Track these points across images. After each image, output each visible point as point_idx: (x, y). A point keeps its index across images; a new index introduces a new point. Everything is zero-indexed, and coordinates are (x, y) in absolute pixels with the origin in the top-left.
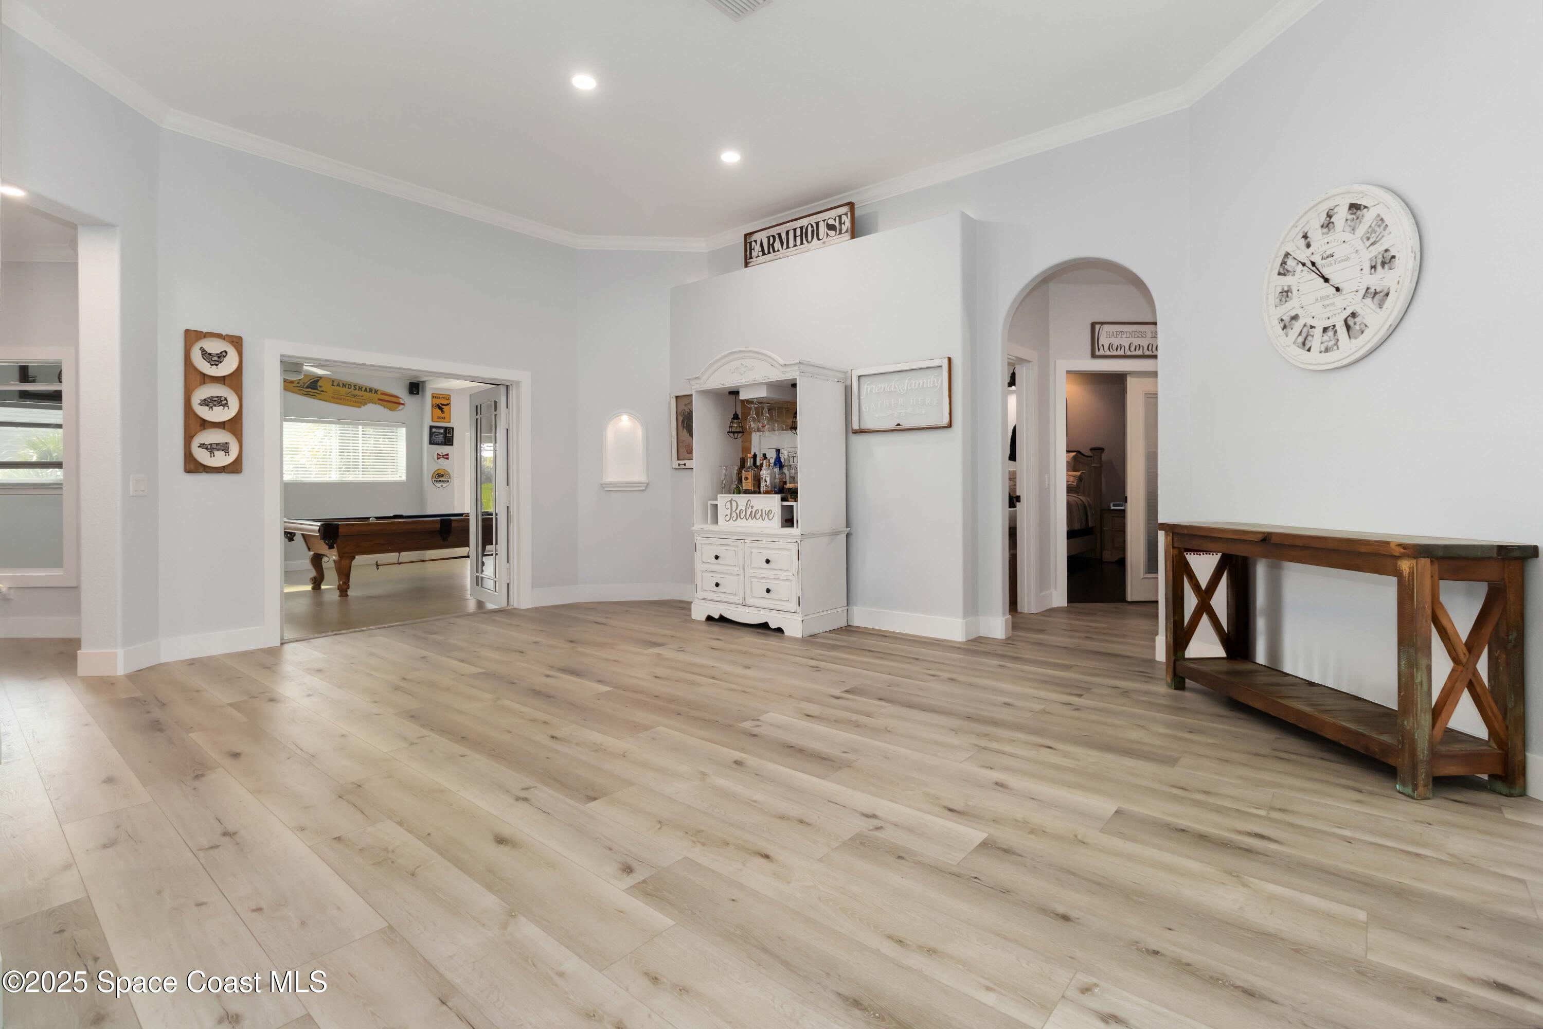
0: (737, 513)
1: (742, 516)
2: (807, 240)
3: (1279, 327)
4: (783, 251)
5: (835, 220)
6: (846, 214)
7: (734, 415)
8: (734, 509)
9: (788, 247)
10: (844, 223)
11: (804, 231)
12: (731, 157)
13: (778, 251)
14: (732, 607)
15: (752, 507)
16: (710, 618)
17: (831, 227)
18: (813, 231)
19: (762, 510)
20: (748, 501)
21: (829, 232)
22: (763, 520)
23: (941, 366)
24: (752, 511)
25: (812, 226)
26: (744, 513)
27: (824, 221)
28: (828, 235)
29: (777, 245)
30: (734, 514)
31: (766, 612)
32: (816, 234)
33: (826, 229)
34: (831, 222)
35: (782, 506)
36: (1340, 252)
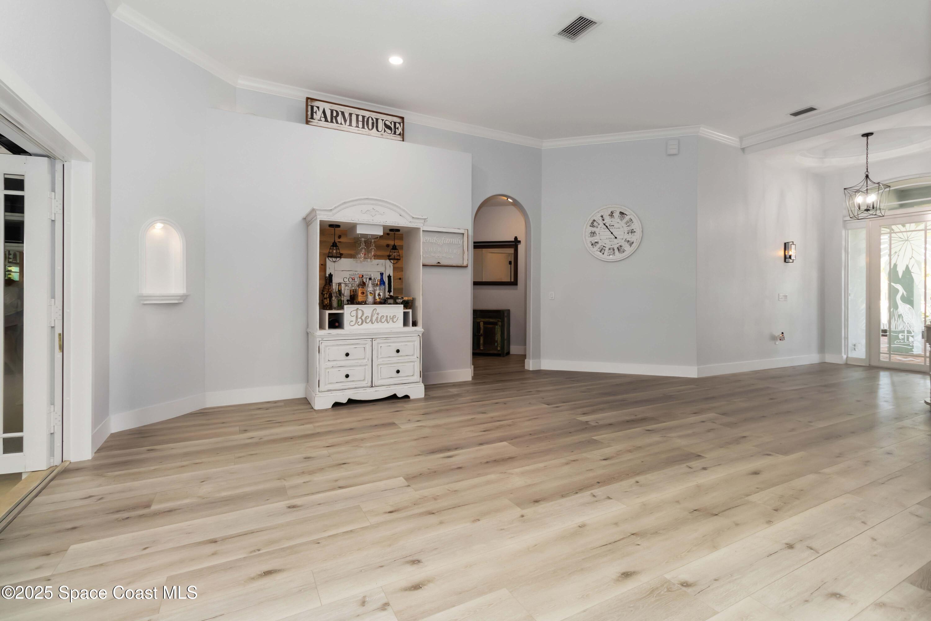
0: (362, 319)
1: (368, 321)
2: (368, 127)
3: (590, 245)
4: (346, 127)
5: (391, 123)
6: (400, 123)
7: (333, 243)
8: (359, 316)
9: (350, 125)
10: (398, 128)
11: (366, 120)
12: (396, 61)
13: (341, 124)
14: (361, 390)
15: (378, 314)
16: (337, 405)
17: (386, 125)
18: (373, 123)
19: (387, 316)
20: (374, 309)
21: (386, 129)
22: (388, 323)
23: (463, 234)
24: (377, 317)
25: (372, 119)
26: (370, 319)
27: (383, 120)
28: (385, 131)
29: (340, 118)
30: (360, 320)
31: (393, 388)
32: (375, 124)
33: (384, 127)
34: (388, 123)
35: (404, 312)
36: (616, 225)
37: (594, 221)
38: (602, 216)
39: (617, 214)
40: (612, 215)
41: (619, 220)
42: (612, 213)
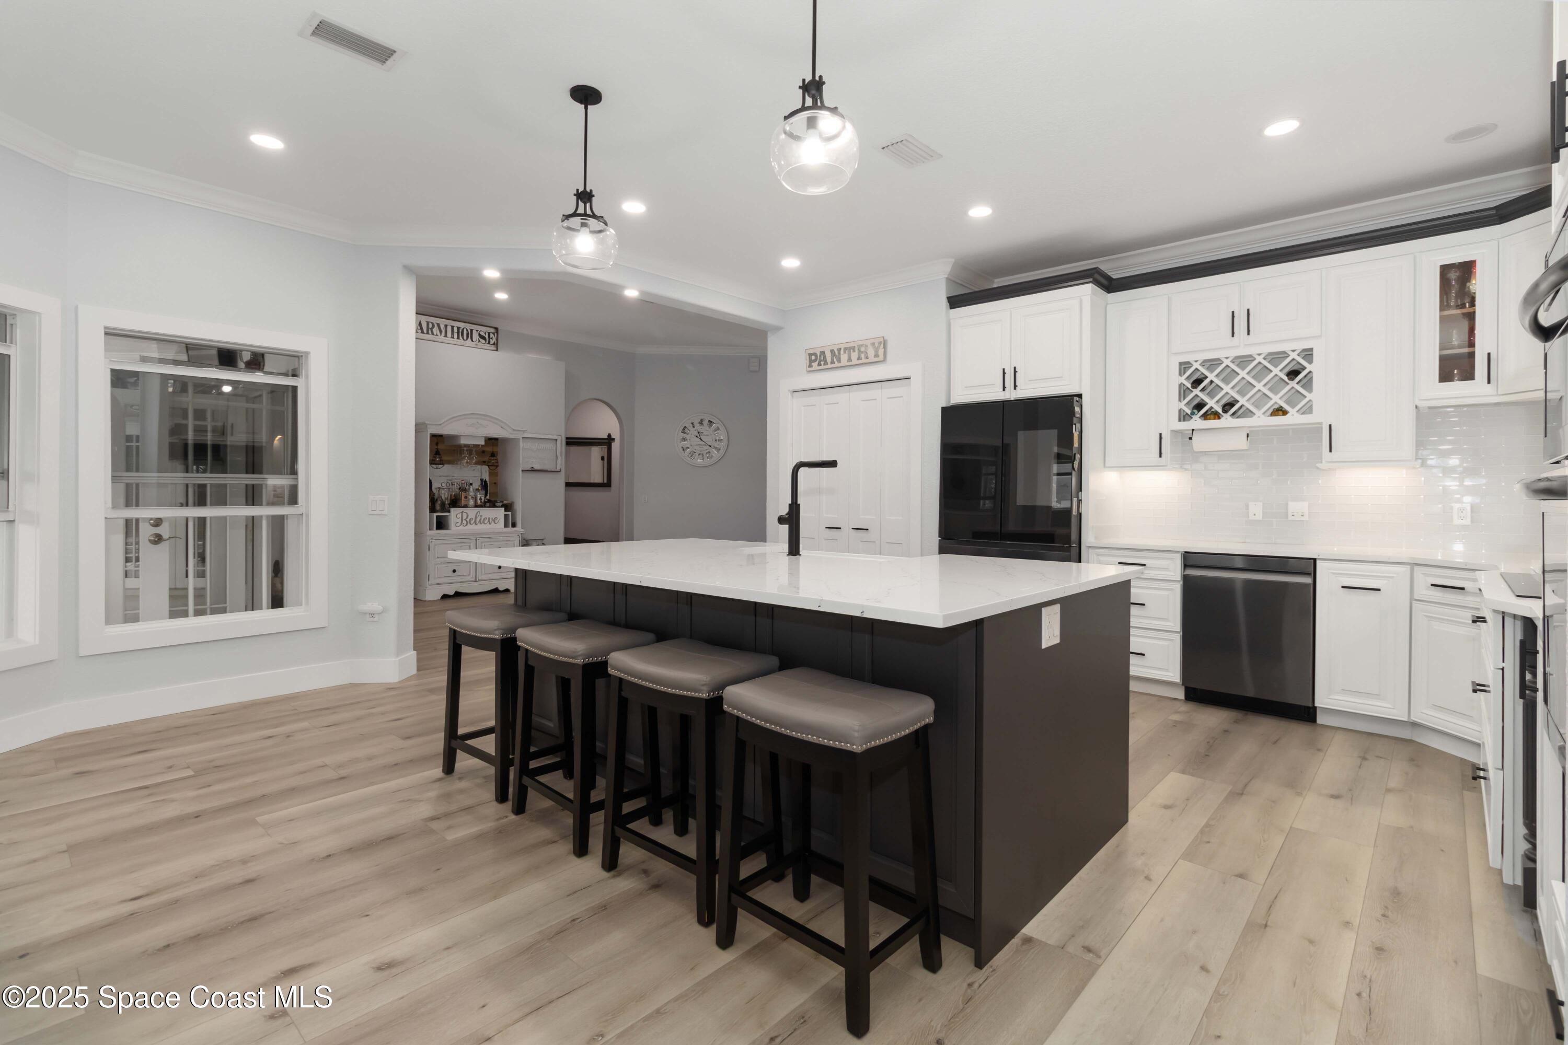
0: (467, 521)
1: (472, 522)
2: (463, 338)
3: (681, 450)
4: (441, 338)
5: (485, 333)
6: (494, 334)
7: (436, 452)
8: (464, 518)
9: (446, 336)
10: (492, 338)
11: (460, 331)
13: (437, 335)
14: (466, 584)
15: (481, 516)
16: (445, 597)
17: (481, 336)
18: (468, 334)
19: (489, 518)
20: (477, 513)
21: (480, 339)
22: (490, 524)
23: (556, 440)
24: (481, 519)
25: (467, 330)
26: (474, 520)
27: (477, 331)
28: (479, 341)
29: (436, 330)
30: (464, 522)
31: (495, 582)
32: (470, 335)
33: (478, 337)
34: (482, 333)
35: (505, 515)
36: (705, 433)
37: (685, 427)
38: (692, 424)
39: (706, 423)
40: (701, 423)
41: (707, 428)
42: (702, 420)
